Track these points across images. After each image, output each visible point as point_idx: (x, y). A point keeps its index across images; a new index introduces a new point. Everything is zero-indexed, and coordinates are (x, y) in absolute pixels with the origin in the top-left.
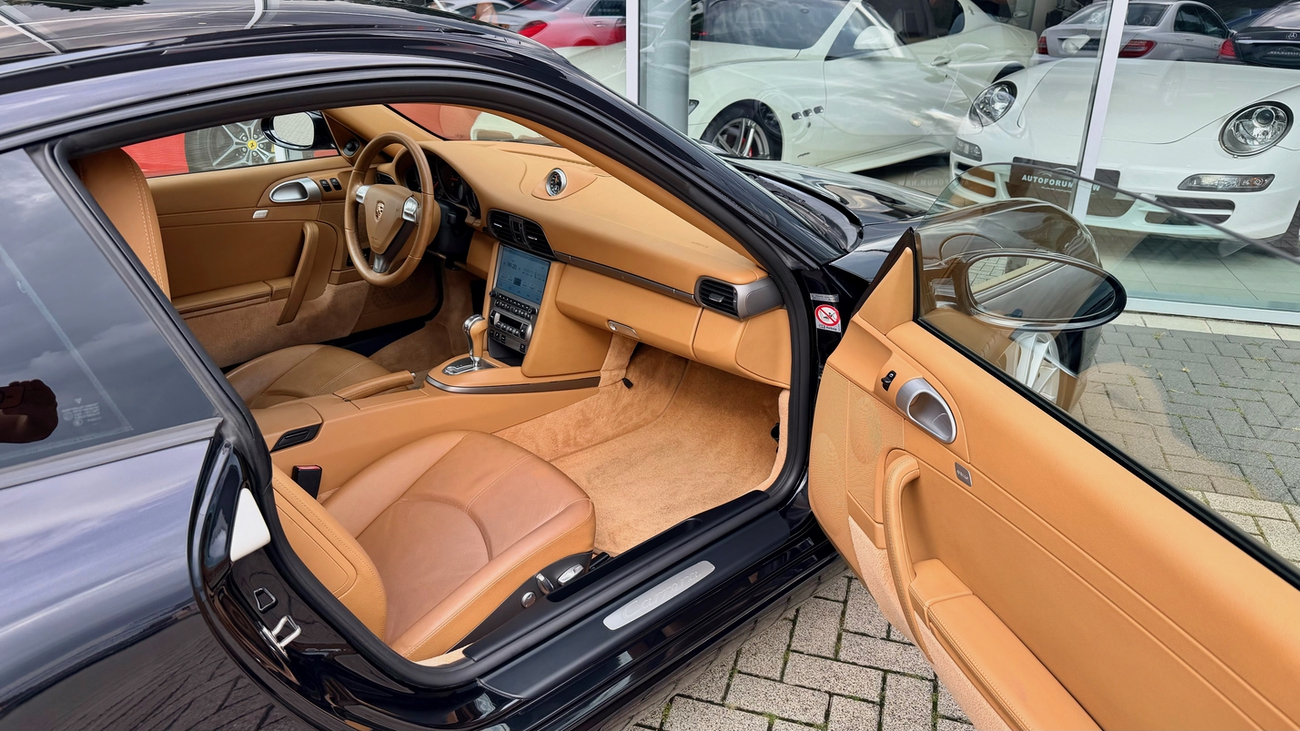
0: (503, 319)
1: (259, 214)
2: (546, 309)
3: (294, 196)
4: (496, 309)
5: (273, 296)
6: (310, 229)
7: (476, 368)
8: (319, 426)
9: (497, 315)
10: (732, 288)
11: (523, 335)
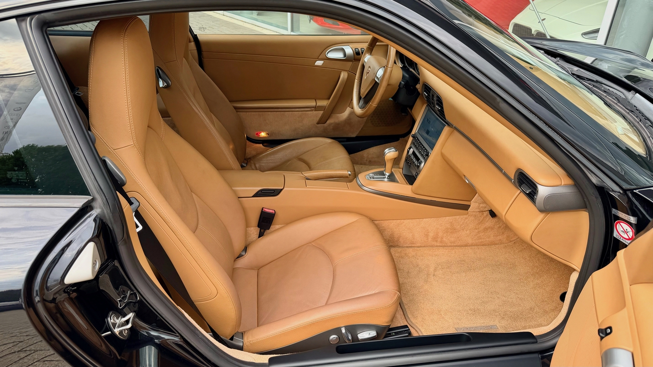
0: (414, 153)
1: (319, 63)
2: (434, 154)
3: (340, 55)
4: (413, 146)
5: (316, 108)
6: (344, 75)
7: (386, 179)
8: (282, 190)
9: (412, 150)
10: (536, 187)
11: (418, 167)
